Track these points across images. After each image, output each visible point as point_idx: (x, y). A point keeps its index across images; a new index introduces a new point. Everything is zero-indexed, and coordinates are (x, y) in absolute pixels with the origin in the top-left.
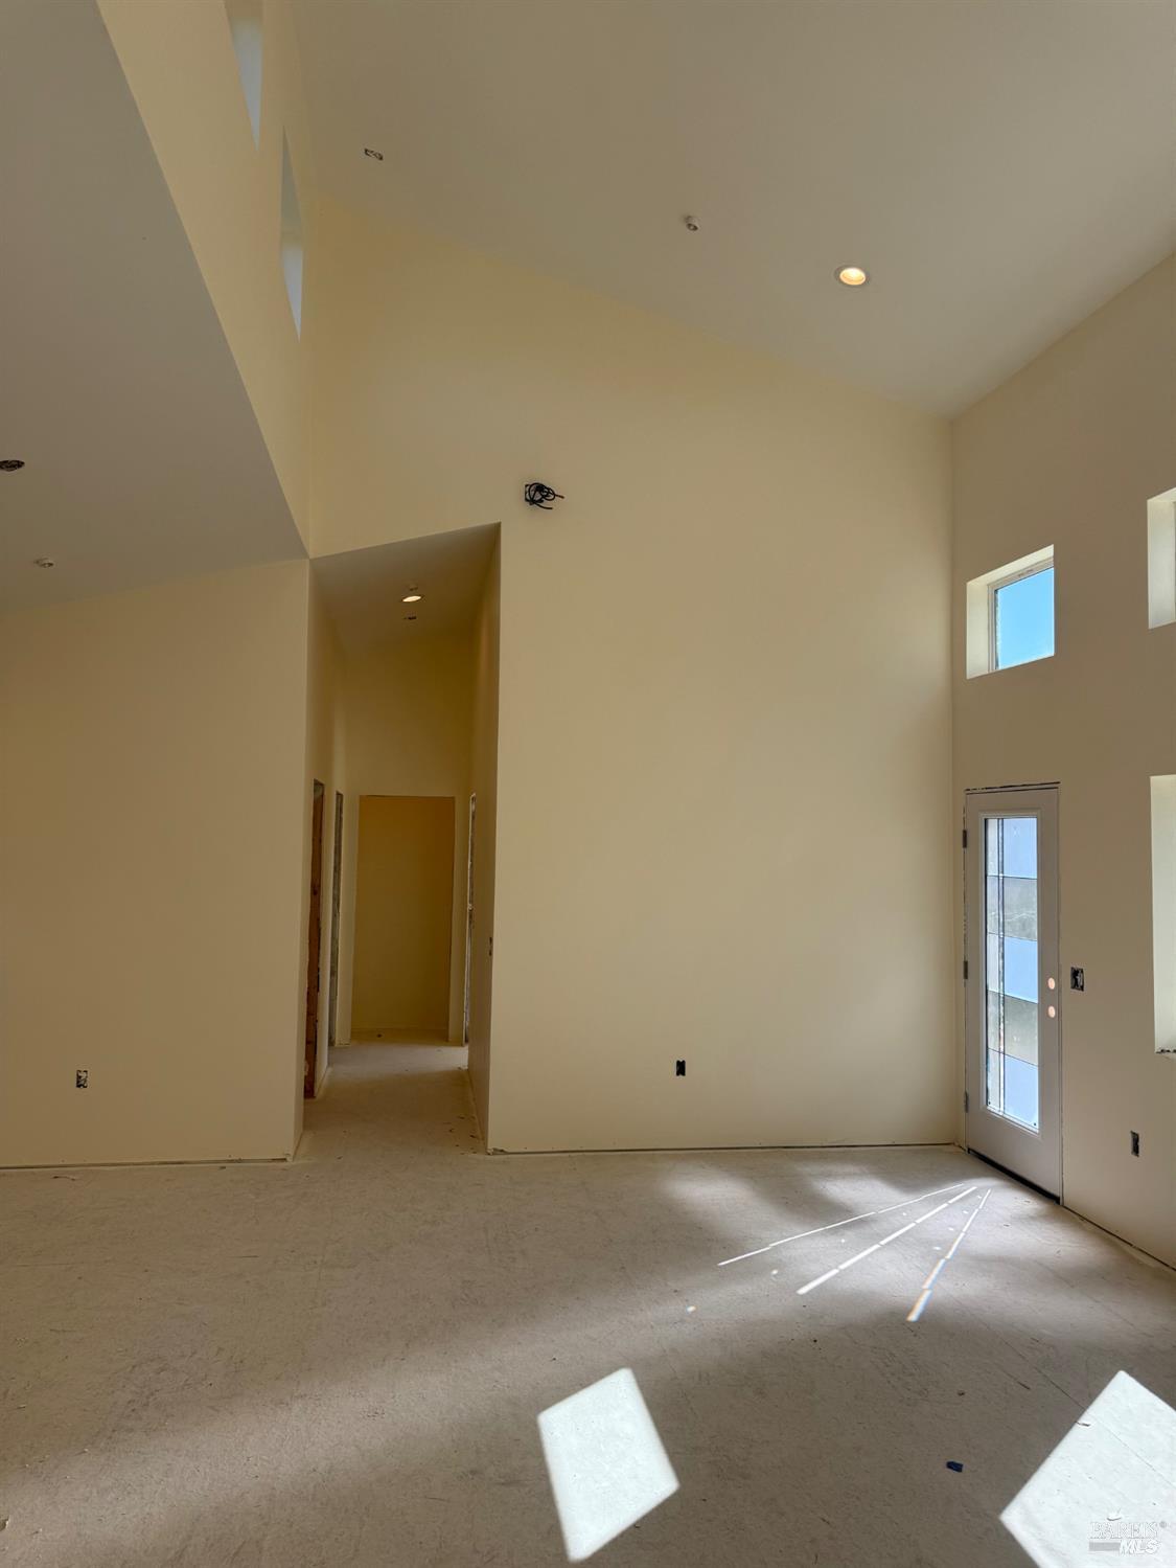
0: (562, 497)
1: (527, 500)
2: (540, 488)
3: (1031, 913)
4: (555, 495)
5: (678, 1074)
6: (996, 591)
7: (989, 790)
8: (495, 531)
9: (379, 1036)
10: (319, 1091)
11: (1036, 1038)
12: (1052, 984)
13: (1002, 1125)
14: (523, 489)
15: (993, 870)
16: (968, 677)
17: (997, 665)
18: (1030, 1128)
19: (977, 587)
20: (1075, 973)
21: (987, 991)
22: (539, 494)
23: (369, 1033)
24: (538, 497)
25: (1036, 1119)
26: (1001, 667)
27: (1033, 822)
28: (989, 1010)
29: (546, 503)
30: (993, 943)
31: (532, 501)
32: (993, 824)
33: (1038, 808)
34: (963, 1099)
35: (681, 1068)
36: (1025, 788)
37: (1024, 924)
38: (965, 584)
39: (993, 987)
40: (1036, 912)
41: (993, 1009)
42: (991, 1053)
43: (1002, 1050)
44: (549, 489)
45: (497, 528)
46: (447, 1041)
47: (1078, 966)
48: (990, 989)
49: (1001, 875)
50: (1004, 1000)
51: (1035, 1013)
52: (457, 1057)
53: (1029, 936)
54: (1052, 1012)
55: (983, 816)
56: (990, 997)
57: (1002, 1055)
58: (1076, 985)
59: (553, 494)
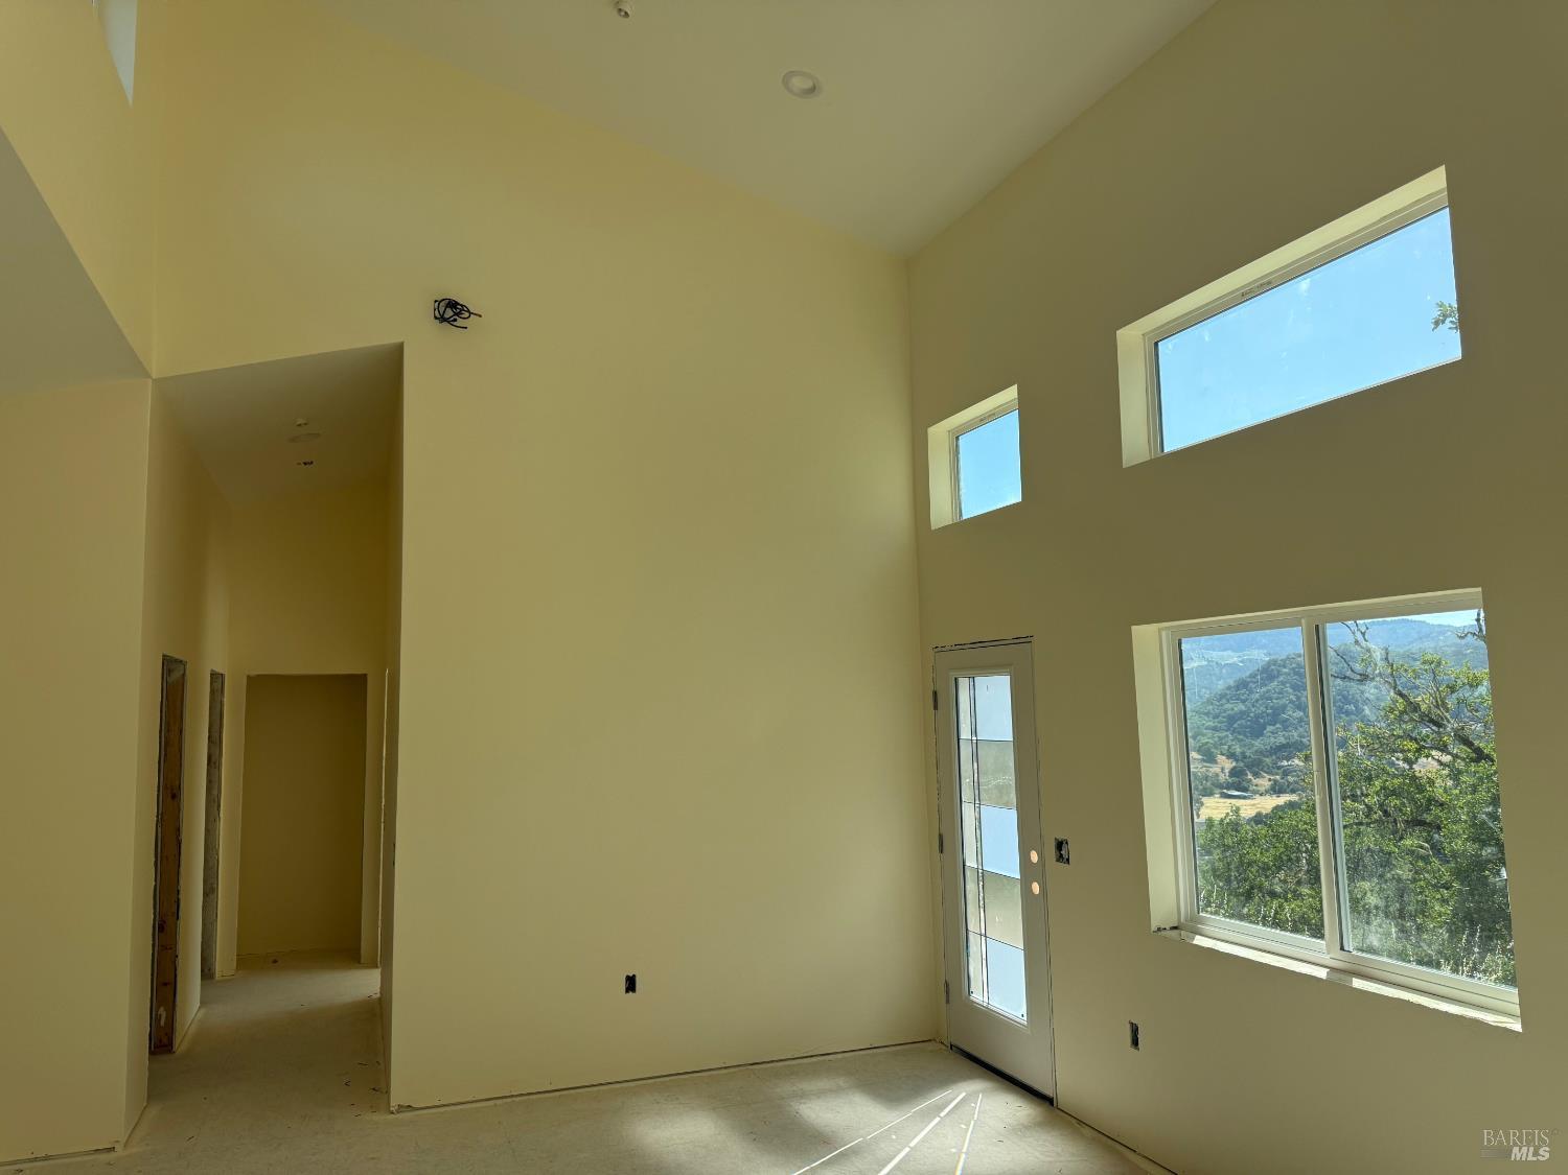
0: (480, 316)
1: (436, 318)
2: (452, 304)
3: (1010, 778)
4: (470, 313)
5: (627, 991)
6: (957, 438)
7: (960, 646)
8: (397, 352)
9: (275, 961)
10: (181, 1043)
11: (1020, 918)
12: (1034, 857)
13: (988, 1017)
14: (431, 306)
15: (965, 734)
16: (933, 528)
17: (961, 515)
18: (1017, 1020)
19: (938, 432)
20: (1060, 845)
21: (964, 866)
22: (451, 311)
23: (258, 959)
24: (449, 313)
25: (1024, 1010)
26: (965, 516)
27: (1007, 679)
28: (968, 887)
29: (460, 322)
30: (968, 812)
31: (442, 319)
32: (964, 683)
33: (1011, 665)
34: (943, 988)
35: (631, 984)
36: (995, 643)
37: (1000, 788)
38: (926, 432)
39: (971, 863)
40: (1012, 777)
41: (971, 887)
42: (971, 936)
43: (983, 932)
44: (462, 306)
45: (400, 348)
46: (359, 962)
47: (1061, 837)
48: (968, 864)
49: (974, 738)
50: (983, 876)
51: (1017, 890)
52: (363, 983)
53: (1007, 805)
54: (1036, 888)
55: (953, 674)
56: (968, 873)
57: (983, 938)
58: (1060, 858)
59: (468, 311)
